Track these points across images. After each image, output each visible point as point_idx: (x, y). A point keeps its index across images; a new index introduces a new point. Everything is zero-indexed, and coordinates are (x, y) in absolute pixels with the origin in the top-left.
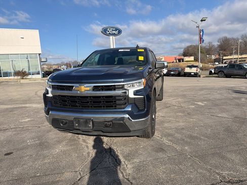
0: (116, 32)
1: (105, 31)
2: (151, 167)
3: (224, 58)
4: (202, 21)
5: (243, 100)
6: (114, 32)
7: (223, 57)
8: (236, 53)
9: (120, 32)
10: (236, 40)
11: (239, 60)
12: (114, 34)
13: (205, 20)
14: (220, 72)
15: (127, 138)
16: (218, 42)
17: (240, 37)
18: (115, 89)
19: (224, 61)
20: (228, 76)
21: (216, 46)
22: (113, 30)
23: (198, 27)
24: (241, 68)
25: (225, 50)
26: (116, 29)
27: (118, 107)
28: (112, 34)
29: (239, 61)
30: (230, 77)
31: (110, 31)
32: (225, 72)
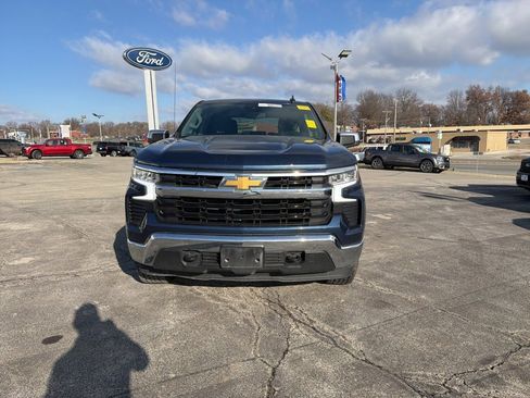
0: (159, 62)
1: (131, 57)
2: (390, 335)
3: (369, 132)
4: (341, 56)
5: (449, 209)
6: (154, 60)
7: (366, 129)
8: (391, 124)
9: (167, 62)
10: (388, 99)
11: (396, 136)
12: (154, 65)
13: (346, 56)
14: (374, 158)
15: (301, 286)
16: (358, 100)
17: (394, 94)
18: (309, 186)
19: (369, 138)
20: (388, 166)
21: (354, 109)
22: (151, 57)
23: (333, 68)
24: (413, 153)
25: (369, 117)
26: (159, 56)
27: (312, 221)
28: (149, 65)
29: (397, 139)
30: (392, 169)
31: (145, 58)
32: (385, 158)
